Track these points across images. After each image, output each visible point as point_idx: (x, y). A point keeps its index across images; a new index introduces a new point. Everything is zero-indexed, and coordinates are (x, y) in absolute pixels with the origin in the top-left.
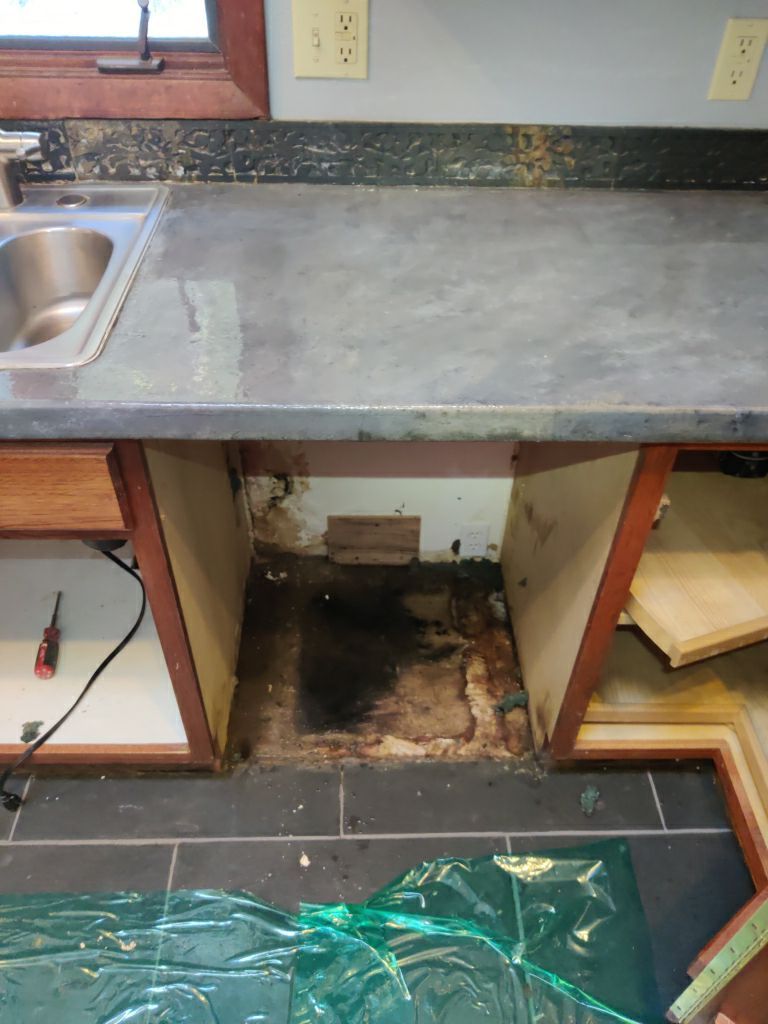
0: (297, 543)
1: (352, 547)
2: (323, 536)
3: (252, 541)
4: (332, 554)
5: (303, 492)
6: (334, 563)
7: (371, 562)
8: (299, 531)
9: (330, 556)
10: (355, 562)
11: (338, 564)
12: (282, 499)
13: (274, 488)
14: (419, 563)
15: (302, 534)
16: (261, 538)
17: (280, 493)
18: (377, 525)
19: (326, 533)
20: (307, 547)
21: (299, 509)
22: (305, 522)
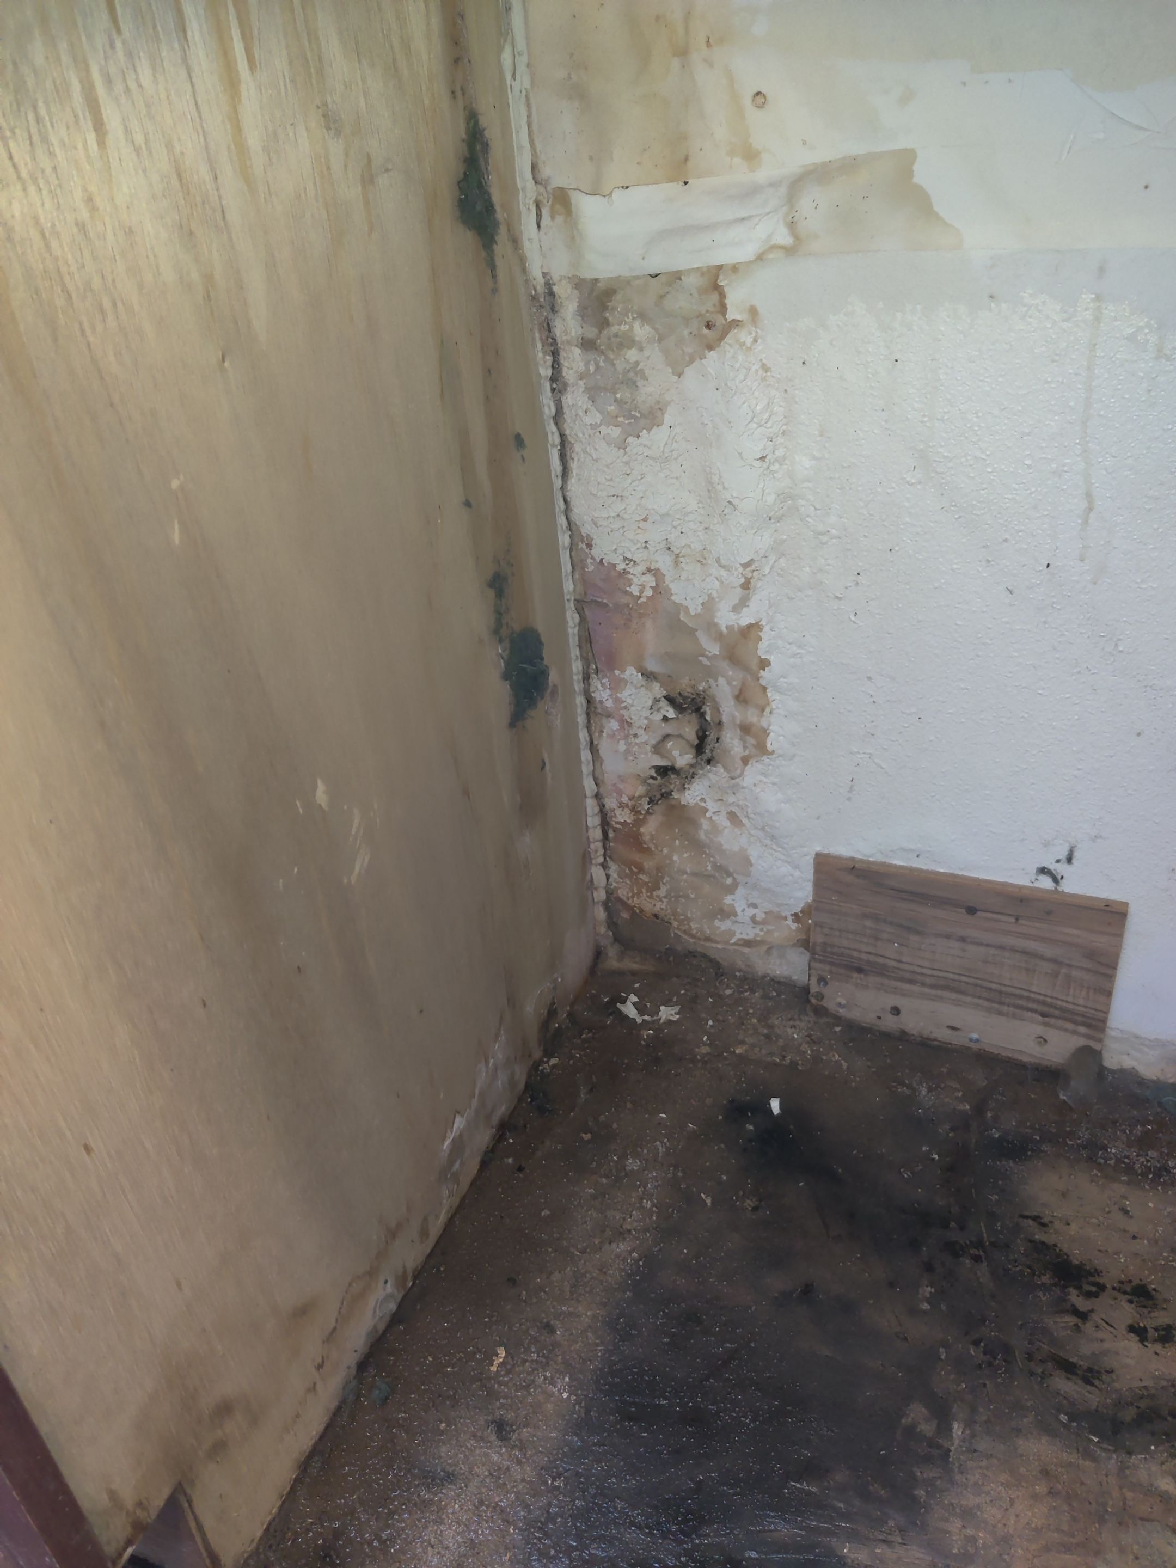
0: (724, 925)
1: (882, 971)
2: (796, 917)
3: (601, 895)
4: (822, 980)
5: (745, 761)
6: (820, 1011)
7: (942, 1034)
8: (731, 889)
9: (814, 988)
10: (890, 1023)
11: (838, 1019)
12: (687, 776)
13: (666, 737)
14: (1102, 1072)
15: (737, 901)
16: (623, 893)
17: (683, 758)
18: (971, 911)
19: (808, 911)
20: (748, 943)
21: (732, 816)
22: (747, 862)
